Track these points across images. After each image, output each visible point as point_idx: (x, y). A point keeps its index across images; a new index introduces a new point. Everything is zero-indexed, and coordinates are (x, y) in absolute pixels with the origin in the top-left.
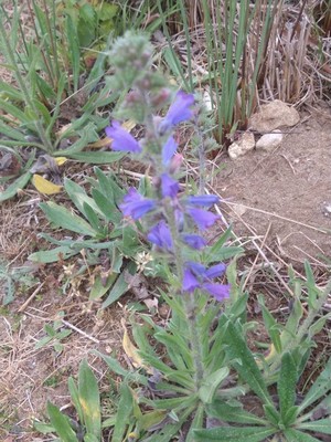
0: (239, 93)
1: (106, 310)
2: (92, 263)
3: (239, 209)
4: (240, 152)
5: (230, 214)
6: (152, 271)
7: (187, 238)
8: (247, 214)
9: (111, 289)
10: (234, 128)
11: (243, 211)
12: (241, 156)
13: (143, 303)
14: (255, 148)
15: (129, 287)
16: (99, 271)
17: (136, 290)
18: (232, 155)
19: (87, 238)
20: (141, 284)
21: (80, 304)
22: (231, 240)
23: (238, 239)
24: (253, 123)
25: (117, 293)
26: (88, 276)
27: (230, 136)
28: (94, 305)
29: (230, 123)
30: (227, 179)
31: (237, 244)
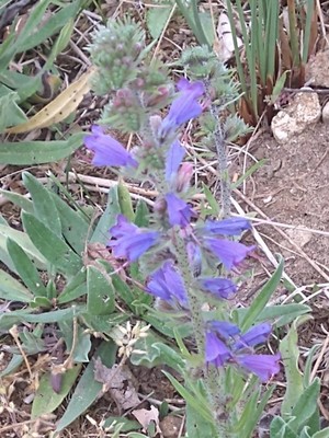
0: (285, 14)
1: (65, 433)
2: (32, 350)
3: (298, 234)
4: (294, 128)
5: (282, 245)
6: (146, 356)
7: (207, 284)
8: (313, 243)
9: (70, 396)
10: (280, 84)
11: (306, 239)
12: (296, 134)
13: (131, 418)
14: (321, 119)
15: (104, 390)
16: (47, 365)
17: (118, 394)
18: (280, 134)
19: (16, 306)
20: (125, 383)
21: (15, 426)
22: (287, 293)
23: (299, 290)
24: (315, 71)
25: (81, 402)
26: (27, 374)
27: (273, 99)
28: (42, 426)
29: (271, 76)
30: (271, 179)
31: (297, 299)
